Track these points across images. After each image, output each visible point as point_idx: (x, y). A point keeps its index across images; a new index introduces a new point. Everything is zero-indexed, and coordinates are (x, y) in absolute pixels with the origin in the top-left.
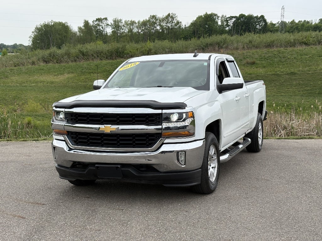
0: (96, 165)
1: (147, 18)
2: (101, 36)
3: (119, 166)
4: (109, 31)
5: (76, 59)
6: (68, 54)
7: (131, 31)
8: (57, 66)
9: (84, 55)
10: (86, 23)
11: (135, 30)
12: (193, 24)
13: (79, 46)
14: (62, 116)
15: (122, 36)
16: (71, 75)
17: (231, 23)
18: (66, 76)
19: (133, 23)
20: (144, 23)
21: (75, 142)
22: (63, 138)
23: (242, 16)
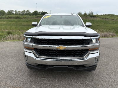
0: (54, 67)
1: (23, 11)
2: (13, 14)
3: (67, 67)
4: (14, 13)
5: (8, 18)
6: (5, 17)
7: (19, 13)
8: (3, 20)
9: (10, 17)
10: (9, 11)
11: (20, 13)
12: (33, 13)
13: (8, 16)
14: (29, 40)
15: (17, 14)
16: (7, 22)
17: (41, 13)
18: (6, 22)
19: (20, 11)
20: (22, 12)
21: (39, 54)
22: (32, 52)
23: (43, 12)
